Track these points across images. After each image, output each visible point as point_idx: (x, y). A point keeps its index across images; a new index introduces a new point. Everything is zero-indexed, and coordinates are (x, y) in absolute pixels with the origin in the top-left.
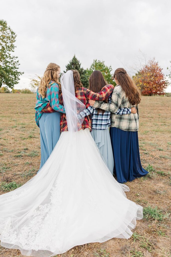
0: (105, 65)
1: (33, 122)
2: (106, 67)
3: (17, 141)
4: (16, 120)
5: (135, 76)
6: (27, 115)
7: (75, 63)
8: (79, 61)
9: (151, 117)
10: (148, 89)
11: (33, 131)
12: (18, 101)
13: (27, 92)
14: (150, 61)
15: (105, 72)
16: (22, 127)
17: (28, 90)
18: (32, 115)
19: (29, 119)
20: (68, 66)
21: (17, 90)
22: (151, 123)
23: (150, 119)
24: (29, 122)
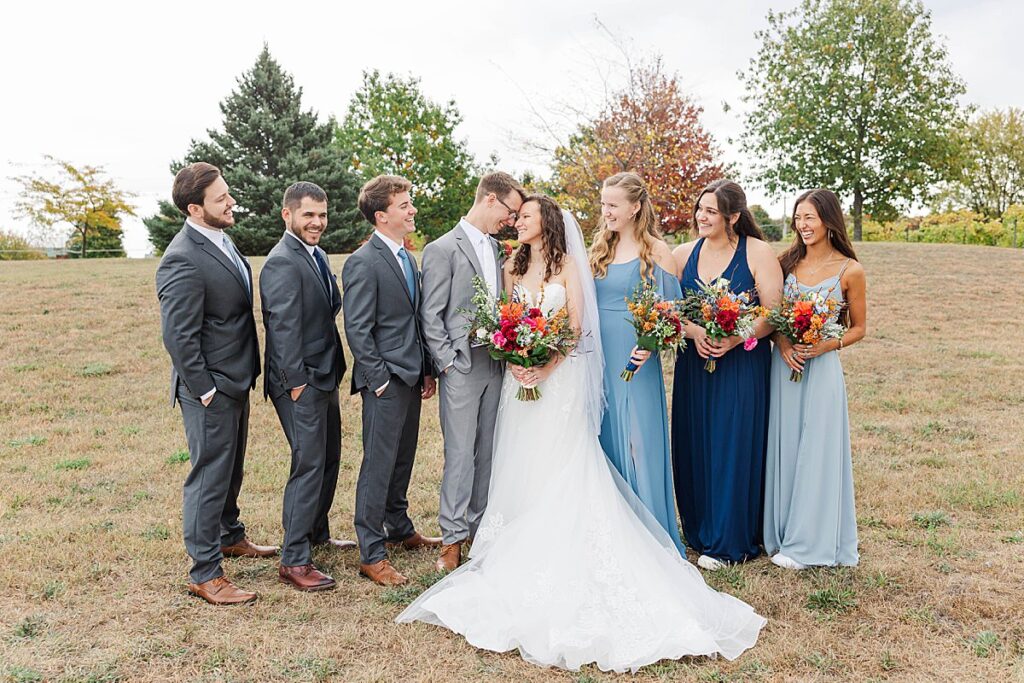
2: (432, 106)
5: (568, 146)
7: (270, 87)
8: (291, 79)
14: (639, 72)
15: (426, 131)
20: (231, 106)
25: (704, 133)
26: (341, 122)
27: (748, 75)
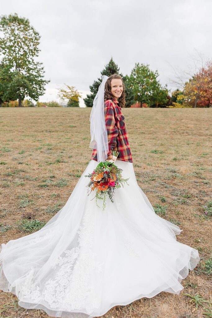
0: (149, 70)
1: (61, 142)
2: (151, 72)
3: (41, 166)
4: (41, 140)
5: (189, 82)
6: (54, 133)
7: (112, 68)
8: (117, 66)
9: (210, 135)
10: (206, 98)
11: (61, 154)
12: (43, 116)
13: (54, 105)
14: (208, 62)
15: (150, 78)
16: (48, 149)
17: (55, 102)
18: (60, 133)
19: (56, 138)
21: (42, 103)
22: (210, 143)
23: (208, 137)
24: (57, 142)
26: (129, 76)
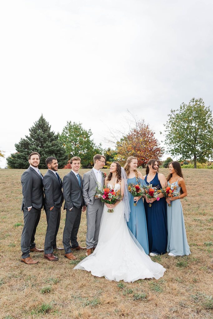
0: (82, 128)
2: (85, 130)
5: (120, 141)
7: (43, 125)
8: (48, 123)
14: (138, 123)
20: (32, 130)
25: (155, 139)
26: (60, 134)
27: (166, 125)
